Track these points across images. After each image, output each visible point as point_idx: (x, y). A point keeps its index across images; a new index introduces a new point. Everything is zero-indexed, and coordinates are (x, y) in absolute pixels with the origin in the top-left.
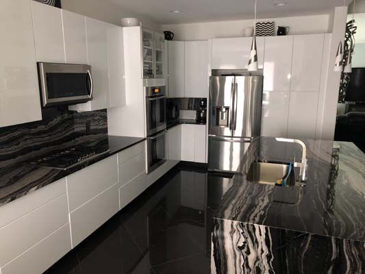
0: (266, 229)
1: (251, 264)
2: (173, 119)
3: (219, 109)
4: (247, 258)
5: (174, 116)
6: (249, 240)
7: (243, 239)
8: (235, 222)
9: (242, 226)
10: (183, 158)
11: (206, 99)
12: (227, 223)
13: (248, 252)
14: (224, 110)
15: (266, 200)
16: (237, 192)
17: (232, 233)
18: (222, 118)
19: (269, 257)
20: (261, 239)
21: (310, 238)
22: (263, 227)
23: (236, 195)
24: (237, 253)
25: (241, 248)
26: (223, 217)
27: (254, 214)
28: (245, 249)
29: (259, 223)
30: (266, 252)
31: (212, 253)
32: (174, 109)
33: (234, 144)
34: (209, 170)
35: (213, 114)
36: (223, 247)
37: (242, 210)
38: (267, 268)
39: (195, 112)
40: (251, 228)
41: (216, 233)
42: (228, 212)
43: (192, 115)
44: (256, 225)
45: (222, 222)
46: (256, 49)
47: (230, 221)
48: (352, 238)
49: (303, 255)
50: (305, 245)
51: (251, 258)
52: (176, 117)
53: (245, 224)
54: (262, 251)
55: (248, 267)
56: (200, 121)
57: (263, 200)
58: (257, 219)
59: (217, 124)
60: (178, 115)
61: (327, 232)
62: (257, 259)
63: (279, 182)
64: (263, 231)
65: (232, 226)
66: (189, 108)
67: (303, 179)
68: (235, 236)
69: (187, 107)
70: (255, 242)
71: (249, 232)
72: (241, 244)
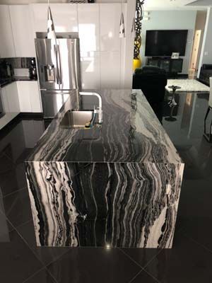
0: (65, 164)
1: (58, 189)
2: (9, 77)
3: (46, 68)
4: (54, 186)
5: (9, 74)
6: (54, 174)
7: (49, 174)
8: (42, 163)
9: (47, 164)
10: (23, 110)
11: (34, 58)
12: (36, 164)
13: (55, 182)
14: (50, 68)
15: (70, 142)
16: (49, 138)
17: (41, 170)
18: (50, 75)
19: (69, 182)
20: (62, 171)
21: (94, 165)
22: (62, 163)
23: (47, 140)
24: (47, 183)
25: (49, 180)
26: (33, 159)
27: (57, 154)
28: (52, 180)
29: (60, 161)
30: (67, 179)
31: (29, 187)
32: (8, 67)
33: (64, 95)
34: (45, 118)
35: (42, 71)
36: (36, 181)
37: (49, 152)
38: (69, 190)
39: (28, 70)
40: (54, 165)
41: (29, 172)
42: (37, 156)
43: (25, 72)
44: (58, 163)
45: (32, 163)
46: (52, 19)
47: (38, 162)
48: (121, 161)
49: (91, 177)
50: (91, 170)
51: (57, 185)
52: (12, 75)
53: (49, 162)
54: (64, 179)
55: (56, 191)
56: (33, 77)
57: (67, 142)
58: (59, 158)
59: (47, 80)
60: (12, 73)
61: (105, 159)
62: (62, 185)
63: (87, 125)
64: (63, 166)
65: (40, 165)
66: (22, 67)
67: (100, 122)
68: (44, 172)
69: (20, 66)
70: (58, 174)
71: (53, 168)
72: (48, 177)
